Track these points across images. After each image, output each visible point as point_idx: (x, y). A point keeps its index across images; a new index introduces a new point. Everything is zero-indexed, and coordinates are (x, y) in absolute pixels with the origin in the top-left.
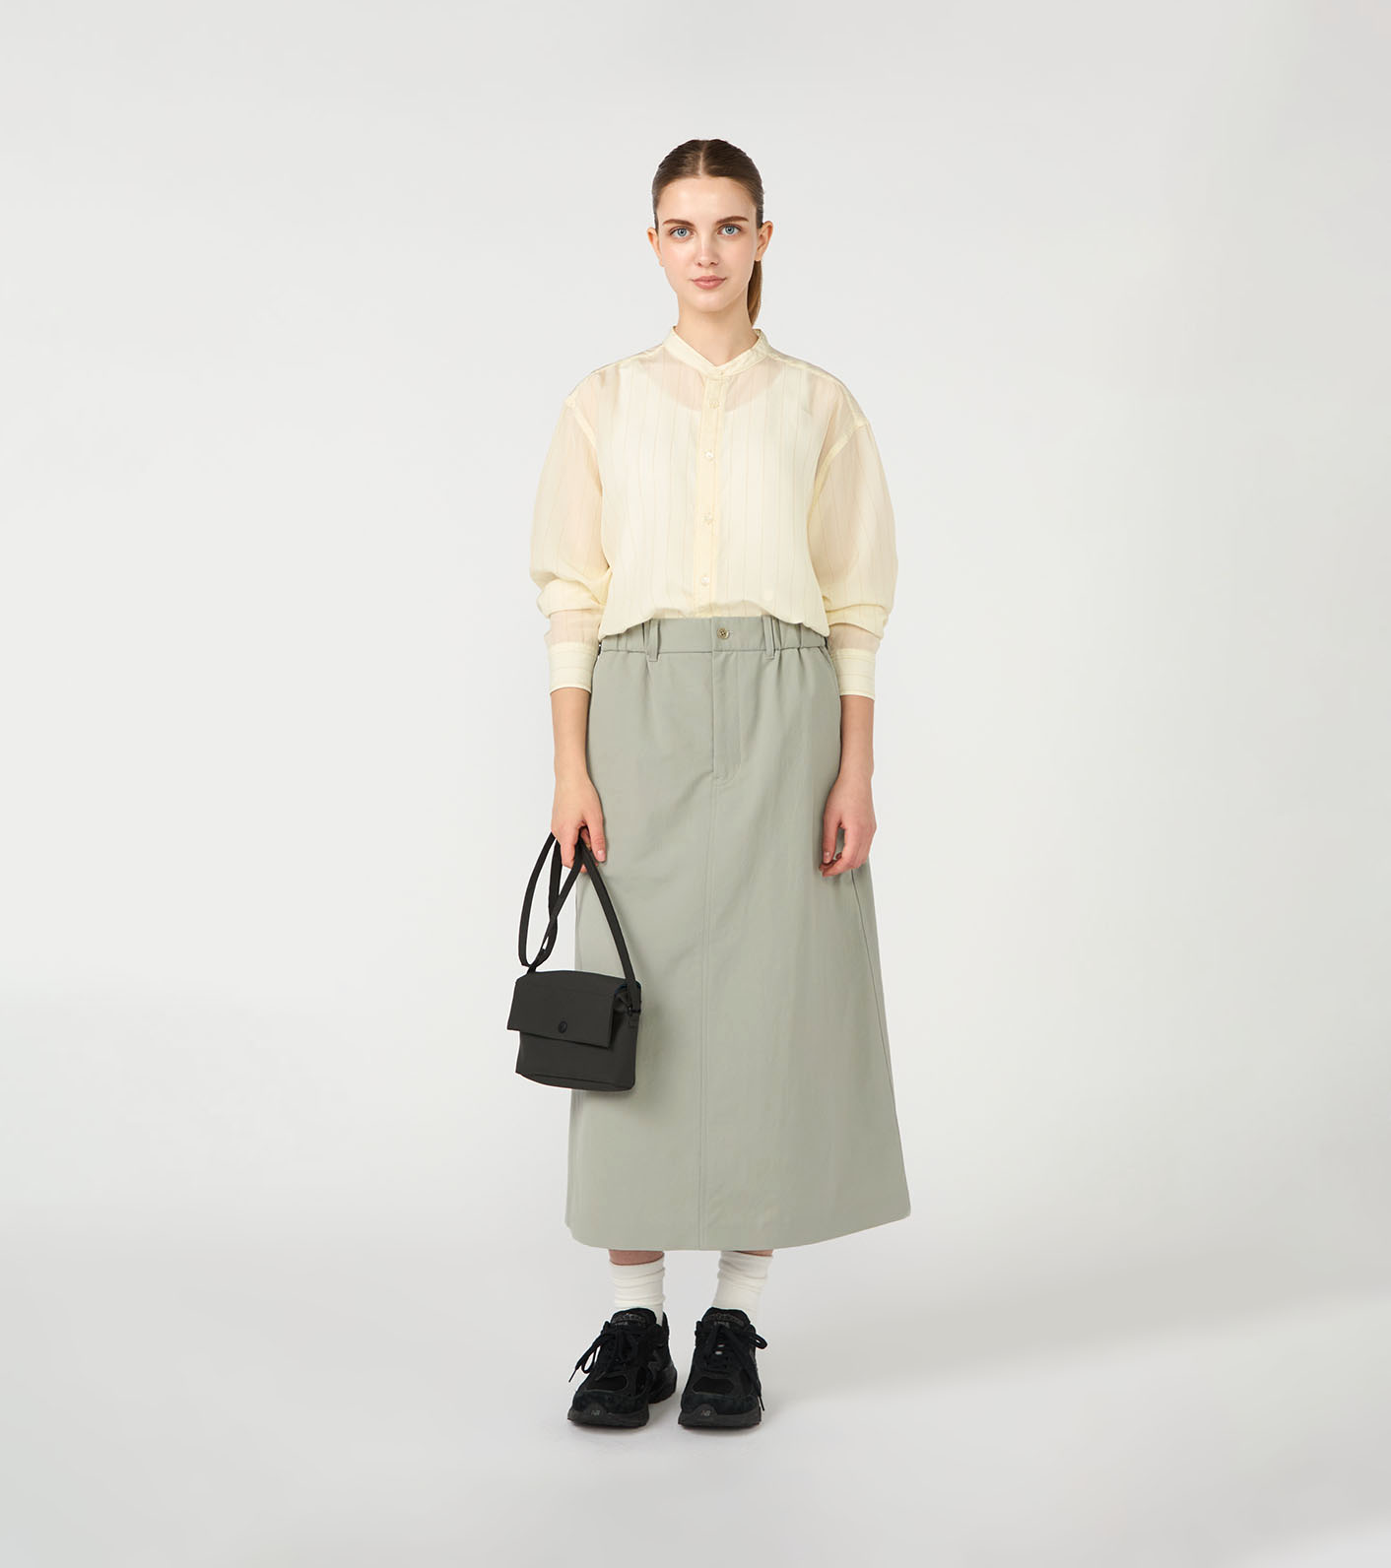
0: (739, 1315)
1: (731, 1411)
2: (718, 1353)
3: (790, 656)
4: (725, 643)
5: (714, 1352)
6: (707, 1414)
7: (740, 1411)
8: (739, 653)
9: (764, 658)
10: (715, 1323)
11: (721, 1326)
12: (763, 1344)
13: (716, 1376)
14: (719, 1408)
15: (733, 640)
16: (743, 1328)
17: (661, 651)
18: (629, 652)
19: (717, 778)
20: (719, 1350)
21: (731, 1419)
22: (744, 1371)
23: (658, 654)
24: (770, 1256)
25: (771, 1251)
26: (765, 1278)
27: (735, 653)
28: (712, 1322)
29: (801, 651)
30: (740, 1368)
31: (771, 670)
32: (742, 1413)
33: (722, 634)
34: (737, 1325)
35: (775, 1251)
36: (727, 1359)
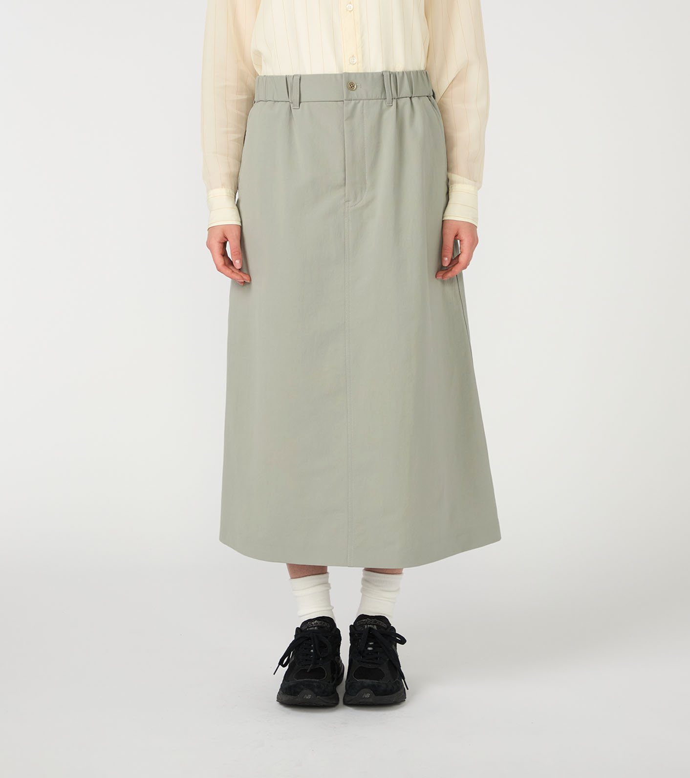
0: (382, 619)
1: (386, 693)
2: (370, 649)
3: (405, 103)
4: (354, 94)
5: (367, 648)
6: (368, 695)
7: (391, 692)
8: (365, 101)
9: (384, 105)
10: (366, 626)
11: (370, 627)
12: (403, 641)
13: (370, 666)
14: (376, 691)
15: (361, 91)
16: (386, 629)
17: (302, 101)
18: (275, 102)
19: (348, 201)
20: (370, 646)
21: (386, 698)
22: (390, 660)
23: (300, 103)
24: (400, 573)
25: (402, 569)
26: (398, 590)
27: (361, 101)
28: (362, 626)
29: (413, 99)
30: (388, 659)
31: (390, 114)
32: (393, 693)
33: (351, 86)
34: (383, 627)
35: (404, 569)
36: (377, 652)
